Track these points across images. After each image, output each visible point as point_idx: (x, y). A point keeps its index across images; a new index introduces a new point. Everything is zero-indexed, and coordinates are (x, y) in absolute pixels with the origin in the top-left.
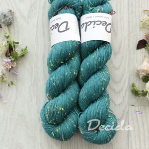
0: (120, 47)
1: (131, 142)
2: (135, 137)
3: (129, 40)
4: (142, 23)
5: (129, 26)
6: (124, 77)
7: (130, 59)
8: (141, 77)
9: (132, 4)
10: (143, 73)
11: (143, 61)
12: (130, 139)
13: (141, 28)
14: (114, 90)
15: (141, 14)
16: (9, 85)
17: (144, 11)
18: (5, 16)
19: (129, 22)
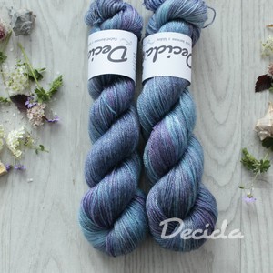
0: (227, 88)
1: (245, 250)
2: (252, 243)
3: (242, 76)
4: (264, 48)
5: (243, 52)
6: (234, 139)
7: (243, 108)
8: (262, 139)
9: (248, 15)
10: (266, 133)
11: (266, 112)
12: (243, 245)
13: (262, 56)
14: (216, 162)
15: (262, 32)
16: (37, 152)
17: (268, 26)
18: (19, 18)
19: (242, 45)
